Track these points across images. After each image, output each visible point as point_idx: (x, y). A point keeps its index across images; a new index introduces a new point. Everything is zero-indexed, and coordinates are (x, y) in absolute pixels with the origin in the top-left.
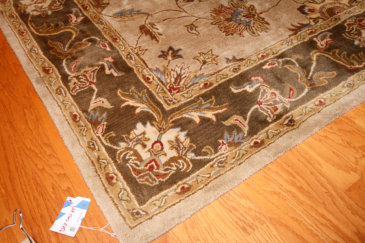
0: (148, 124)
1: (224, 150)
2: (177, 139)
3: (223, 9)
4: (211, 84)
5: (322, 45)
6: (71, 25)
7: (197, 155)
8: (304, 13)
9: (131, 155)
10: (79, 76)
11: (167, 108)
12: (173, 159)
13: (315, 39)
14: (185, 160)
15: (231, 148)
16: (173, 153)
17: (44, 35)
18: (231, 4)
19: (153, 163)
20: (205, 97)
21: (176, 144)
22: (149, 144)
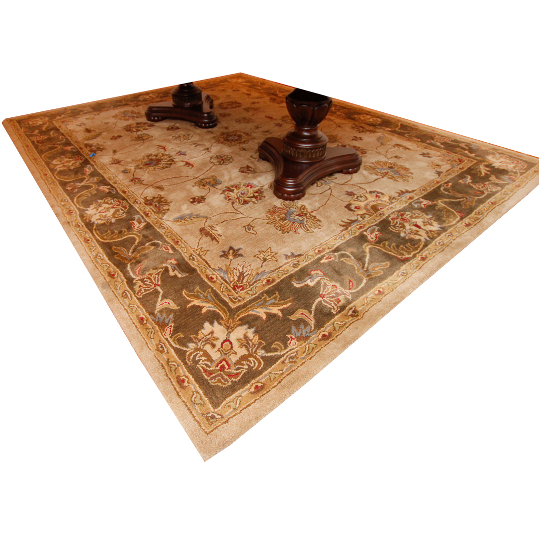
0: (216, 323)
1: (293, 344)
2: (246, 337)
3: (277, 209)
4: (273, 280)
5: (372, 238)
6: (134, 231)
7: (267, 352)
8: (351, 210)
9: (201, 356)
10: (144, 279)
11: (233, 306)
12: (244, 358)
13: (365, 233)
14: (255, 358)
15: (300, 343)
16: (243, 352)
17: (109, 241)
18: (284, 205)
19: (224, 363)
20: (269, 293)
21: (245, 342)
22: (218, 344)
